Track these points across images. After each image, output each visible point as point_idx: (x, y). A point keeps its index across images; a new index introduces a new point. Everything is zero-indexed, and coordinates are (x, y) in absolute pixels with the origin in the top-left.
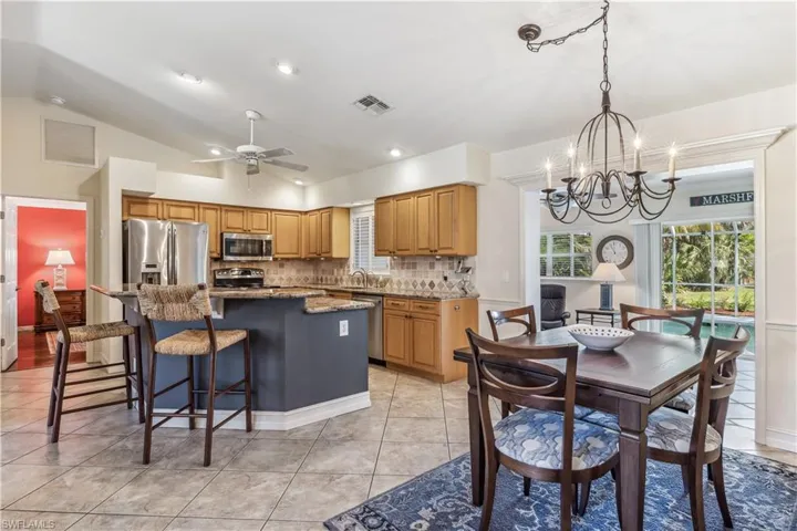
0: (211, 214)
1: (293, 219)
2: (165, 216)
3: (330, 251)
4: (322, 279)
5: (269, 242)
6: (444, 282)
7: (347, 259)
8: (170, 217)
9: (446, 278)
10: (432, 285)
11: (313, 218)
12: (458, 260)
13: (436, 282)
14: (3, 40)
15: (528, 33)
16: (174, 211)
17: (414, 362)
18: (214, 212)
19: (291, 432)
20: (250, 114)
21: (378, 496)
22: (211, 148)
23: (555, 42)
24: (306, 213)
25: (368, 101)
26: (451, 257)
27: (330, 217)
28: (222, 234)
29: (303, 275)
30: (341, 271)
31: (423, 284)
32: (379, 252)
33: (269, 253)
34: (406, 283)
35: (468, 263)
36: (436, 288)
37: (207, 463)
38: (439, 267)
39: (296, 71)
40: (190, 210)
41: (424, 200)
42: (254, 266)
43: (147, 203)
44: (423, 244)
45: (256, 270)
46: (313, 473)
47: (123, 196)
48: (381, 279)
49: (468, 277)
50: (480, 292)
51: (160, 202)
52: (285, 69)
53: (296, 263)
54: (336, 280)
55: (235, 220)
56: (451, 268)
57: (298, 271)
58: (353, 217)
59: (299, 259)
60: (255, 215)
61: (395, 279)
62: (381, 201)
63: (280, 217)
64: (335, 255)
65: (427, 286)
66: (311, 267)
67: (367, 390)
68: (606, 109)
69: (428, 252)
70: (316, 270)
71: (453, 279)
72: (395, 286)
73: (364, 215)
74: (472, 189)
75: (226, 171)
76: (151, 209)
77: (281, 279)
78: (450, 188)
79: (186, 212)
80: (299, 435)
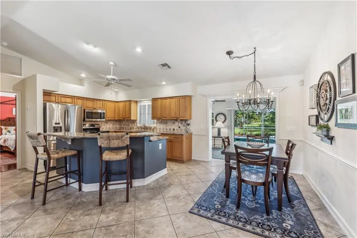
0: (80, 102)
1: (112, 104)
2: (59, 102)
3: (130, 117)
4: (123, 128)
5: (104, 113)
6: (179, 128)
7: (136, 120)
8: (61, 102)
9: (180, 127)
10: (174, 130)
11: (121, 105)
12: (185, 121)
13: (176, 128)
14: (1, 16)
15: (229, 53)
16: (63, 100)
17: (172, 157)
18: (81, 100)
19: (147, 185)
20: (111, 63)
21: (198, 200)
22: (82, 73)
23: (239, 57)
24: (118, 102)
25: (164, 65)
26: (181, 120)
27: (130, 104)
28: (84, 110)
29: (115, 126)
30: (133, 125)
31: (170, 129)
32: (153, 118)
33: (104, 118)
34: (163, 129)
35: (188, 122)
36: (175, 131)
37: (127, 201)
38: (176, 123)
39: (143, 51)
40: (71, 99)
41: (173, 100)
42: (96, 123)
43: (51, 96)
44: (173, 115)
45: (97, 124)
46: (169, 198)
47: (44, 92)
48: (153, 128)
49: (188, 127)
50: (193, 131)
51: (57, 95)
52: (139, 50)
53: (112, 122)
54: (131, 128)
55: (90, 104)
56: (182, 124)
57: (113, 125)
58: (138, 105)
59: (115, 120)
60: (98, 102)
61: (158, 128)
62: (154, 100)
63: (108, 103)
64: (132, 119)
65: (172, 130)
66: (118, 123)
67: (166, 167)
68: (255, 80)
69: (175, 119)
70: (120, 124)
71: (183, 128)
72: (158, 130)
73: (144, 104)
74: (190, 97)
75: (86, 84)
76: (53, 98)
77: (106, 128)
78: (184, 97)
79: (69, 100)
80: (152, 186)
